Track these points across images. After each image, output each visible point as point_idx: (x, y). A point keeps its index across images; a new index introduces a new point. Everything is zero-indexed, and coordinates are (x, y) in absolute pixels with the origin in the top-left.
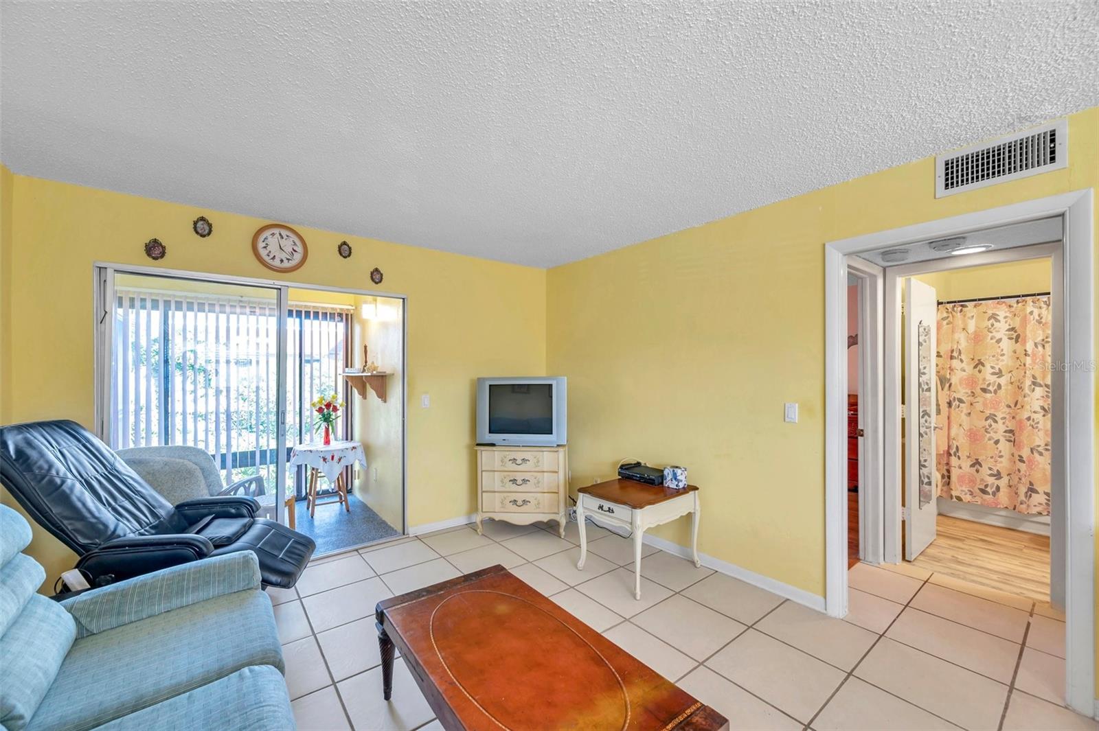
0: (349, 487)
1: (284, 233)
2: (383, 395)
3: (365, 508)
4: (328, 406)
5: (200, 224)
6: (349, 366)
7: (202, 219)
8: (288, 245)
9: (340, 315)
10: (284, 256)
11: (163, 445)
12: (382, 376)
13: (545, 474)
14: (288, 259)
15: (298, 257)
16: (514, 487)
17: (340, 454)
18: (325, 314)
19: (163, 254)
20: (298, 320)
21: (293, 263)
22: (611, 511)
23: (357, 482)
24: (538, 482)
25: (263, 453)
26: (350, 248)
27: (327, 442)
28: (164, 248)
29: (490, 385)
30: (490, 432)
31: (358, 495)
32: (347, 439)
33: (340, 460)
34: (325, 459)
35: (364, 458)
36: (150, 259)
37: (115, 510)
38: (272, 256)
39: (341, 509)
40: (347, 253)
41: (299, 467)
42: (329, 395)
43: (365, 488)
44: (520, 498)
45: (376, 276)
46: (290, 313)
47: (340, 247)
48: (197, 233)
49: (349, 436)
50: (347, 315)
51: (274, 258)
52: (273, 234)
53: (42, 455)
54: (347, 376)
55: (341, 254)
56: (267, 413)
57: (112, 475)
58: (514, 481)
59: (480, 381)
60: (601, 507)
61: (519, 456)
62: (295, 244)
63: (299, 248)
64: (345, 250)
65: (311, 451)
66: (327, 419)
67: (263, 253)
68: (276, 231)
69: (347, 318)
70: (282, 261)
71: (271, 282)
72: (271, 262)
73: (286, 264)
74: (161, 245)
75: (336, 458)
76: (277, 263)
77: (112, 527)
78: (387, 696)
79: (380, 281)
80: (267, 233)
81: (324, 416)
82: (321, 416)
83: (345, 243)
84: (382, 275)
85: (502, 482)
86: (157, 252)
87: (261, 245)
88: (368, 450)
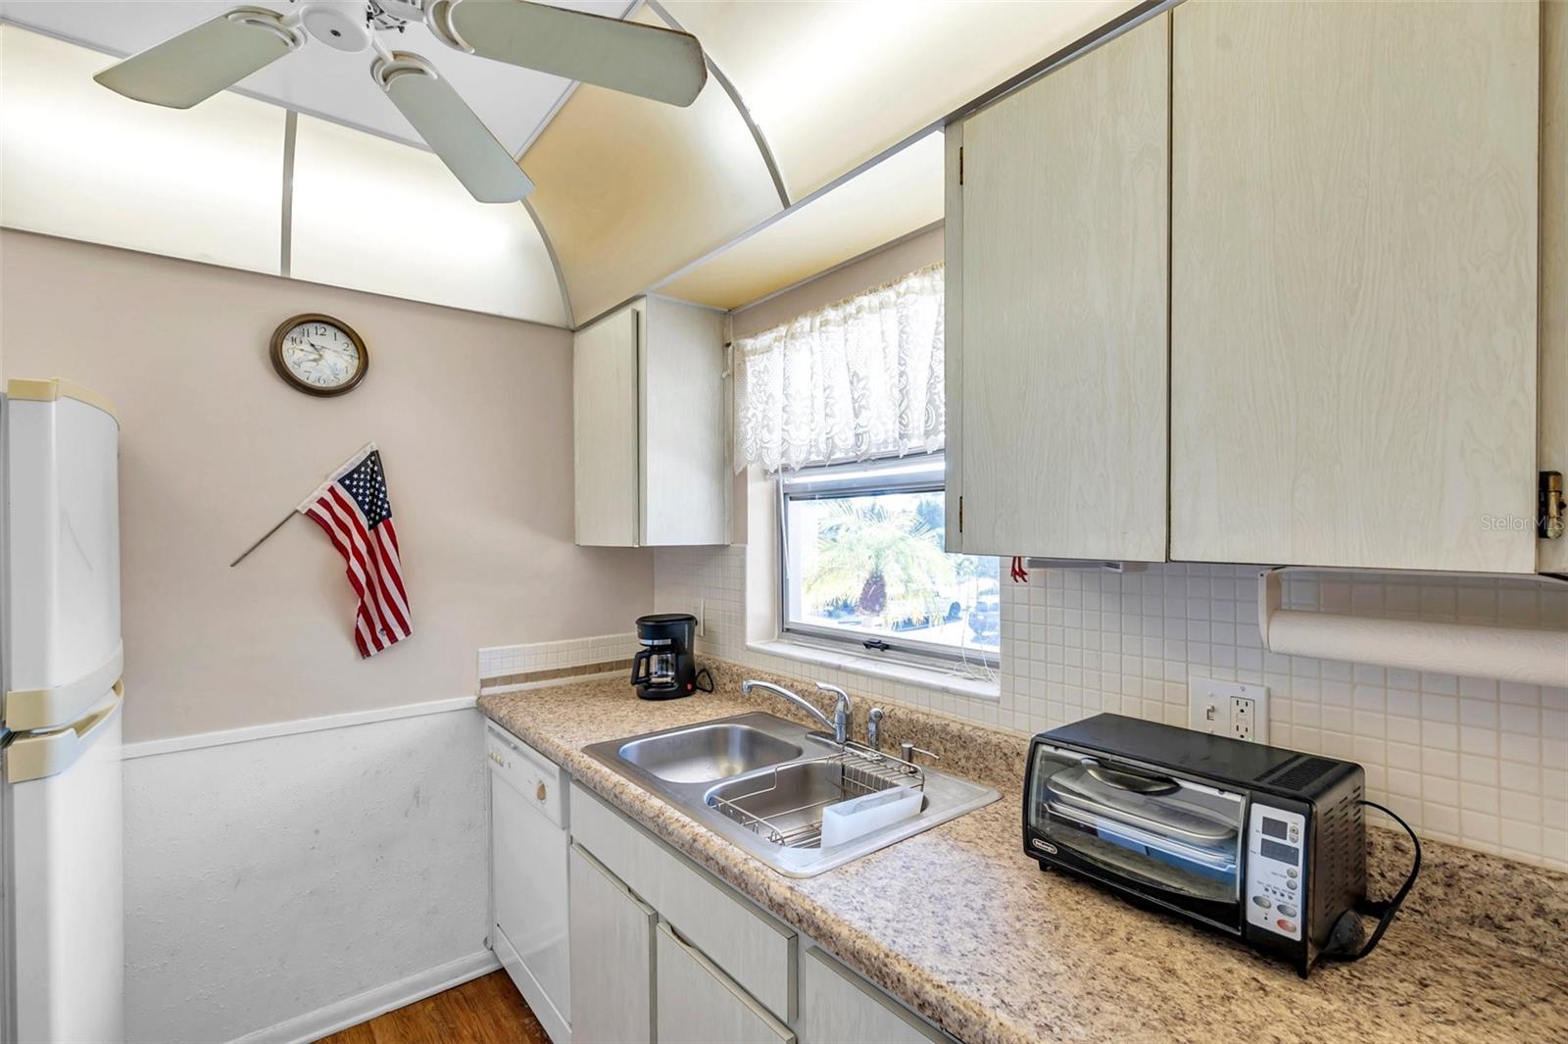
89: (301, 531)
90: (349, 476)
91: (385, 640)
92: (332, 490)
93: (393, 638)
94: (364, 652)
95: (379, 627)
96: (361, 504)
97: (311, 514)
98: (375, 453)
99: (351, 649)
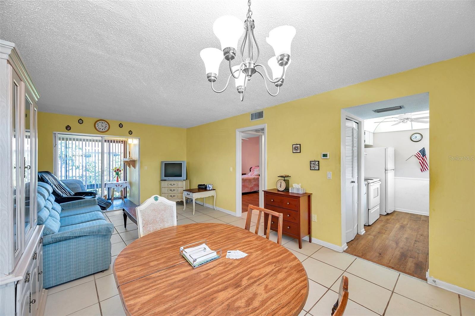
0: (125, 196)
1: (103, 122)
2: (134, 166)
3: (130, 201)
4: (118, 170)
5: (80, 121)
6: (125, 157)
7: (81, 119)
8: (104, 125)
9: (122, 141)
10: (103, 128)
11: (66, 179)
12: (134, 161)
13: (180, 188)
14: (104, 129)
15: (107, 128)
16: (171, 192)
17: (121, 184)
18: (117, 141)
19: (70, 129)
20: (108, 143)
21: (106, 130)
22: (189, 194)
23: (128, 194)
24: (178, 190)
25: (97, 185)
26: (122, 125)
27: (118, 181)
28: (70, 127)
29: (165, 163)
30: (165, 177)
31: (128, 198)
32: (124, 181)
33: (121, 186)
34: (116, 186)
35: (130, 186)
36: (67, 130)
37: (61, 191)
38: (100, 128)
39: (122, 202)
40: (122, 126)
41: (109, 188)
42: (118, 166)
43: (130, 196)
44: (172, 195)
45: (130, 133)
46: (105, 141)
47: (119, 125)
48: (79, 123)
49: (125, 179)
50: (124, 141)
51: (100, 129)
52: (100, 122)
53: (46, 178)
54: (124, 161)
55: (120, 127)
56: (98, 172)
57: (60, 184)
58: (171, 190)
59: (162, 162)
60: (187, 194)
61: (172, 183)
62: (106, 125)
63: (107, 126)
64: (121, 126)
65: (112, 183)
66: (117, 174)
67: (97, 128)
69: (125, 143)
70: (102, 129)
71: (100, 135)
72: (99, 130)
73: (104, 130)
74: (70, 126)
75: (120, 186)
76: (101, 130)
77: (62, 195)
78: (125, 227)
79: (132, 134)
80: (98, 122)
81: (116, 173)
82: (115, 173)
83: (121, 124)
84: (132, 132)
85: (168, 190)
86: (69, 129)
87: (97, 125)
88: (131, 184)
89: (414, 157)
90: (420, 151)
91: (425, 170)
92: (418, 153)
93: (426, 170)
94: (422, 171)
95: (424, 168)
96: (421, 154)
97: (415, 155)
98: (424, 148)
99: (421, 171)
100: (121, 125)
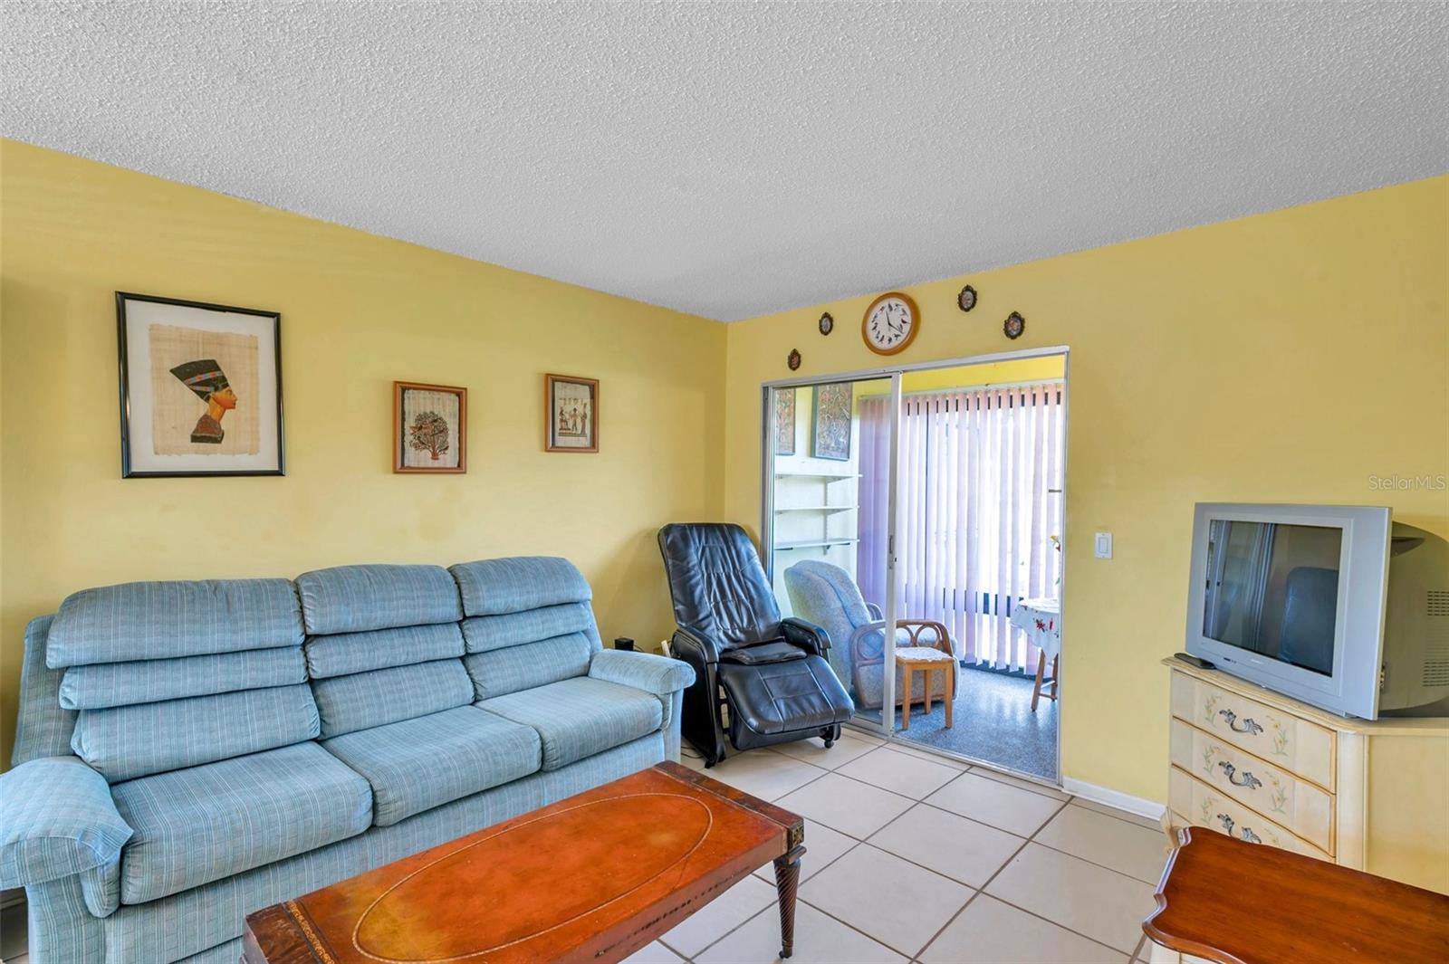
1: (893, 302)
5: (824, 322)
7: (825, 315)
8: (896, 318)
10: (892, 333)
13: (1299, 784)
14: (897, 336)
15: (908, 330)
16: (1227, 784)
19: (799, 364)
21: (902, 339)
24: (1282, 799)
26: (975, 294)
28: (799, 357)
34: (1040, 625)
36: (791, 371)
40: (971, 302)
44: (1239, 817)
45: (1014, 326)
47: (961, 297)
48: (822, 332)
51: (882, 338)
52: (882, 309)
55: (961, 307)
58: (1228, 768)
59: (1198, 510)
61: (1242, 710)
62: (904, 313)
63: (910, 317)
64: (967, 300)
67: (873, 335)
68: (885, 303)
70: (890, 340)
71: (881, 369)
72: (879, 344)
73: (895, 343)
74: (798, 354)
76: (885, 344)
79: (1021, 332)
80: (877, 310)
83: (968, 289)
84: (1023, 321)
85: (1206, 757)
86: (795, 362)
87: (871, 327)
100: (969, 294)
